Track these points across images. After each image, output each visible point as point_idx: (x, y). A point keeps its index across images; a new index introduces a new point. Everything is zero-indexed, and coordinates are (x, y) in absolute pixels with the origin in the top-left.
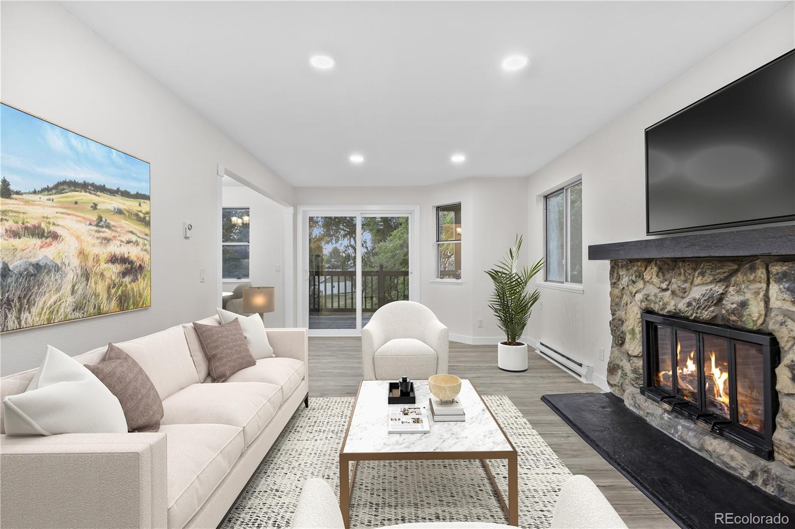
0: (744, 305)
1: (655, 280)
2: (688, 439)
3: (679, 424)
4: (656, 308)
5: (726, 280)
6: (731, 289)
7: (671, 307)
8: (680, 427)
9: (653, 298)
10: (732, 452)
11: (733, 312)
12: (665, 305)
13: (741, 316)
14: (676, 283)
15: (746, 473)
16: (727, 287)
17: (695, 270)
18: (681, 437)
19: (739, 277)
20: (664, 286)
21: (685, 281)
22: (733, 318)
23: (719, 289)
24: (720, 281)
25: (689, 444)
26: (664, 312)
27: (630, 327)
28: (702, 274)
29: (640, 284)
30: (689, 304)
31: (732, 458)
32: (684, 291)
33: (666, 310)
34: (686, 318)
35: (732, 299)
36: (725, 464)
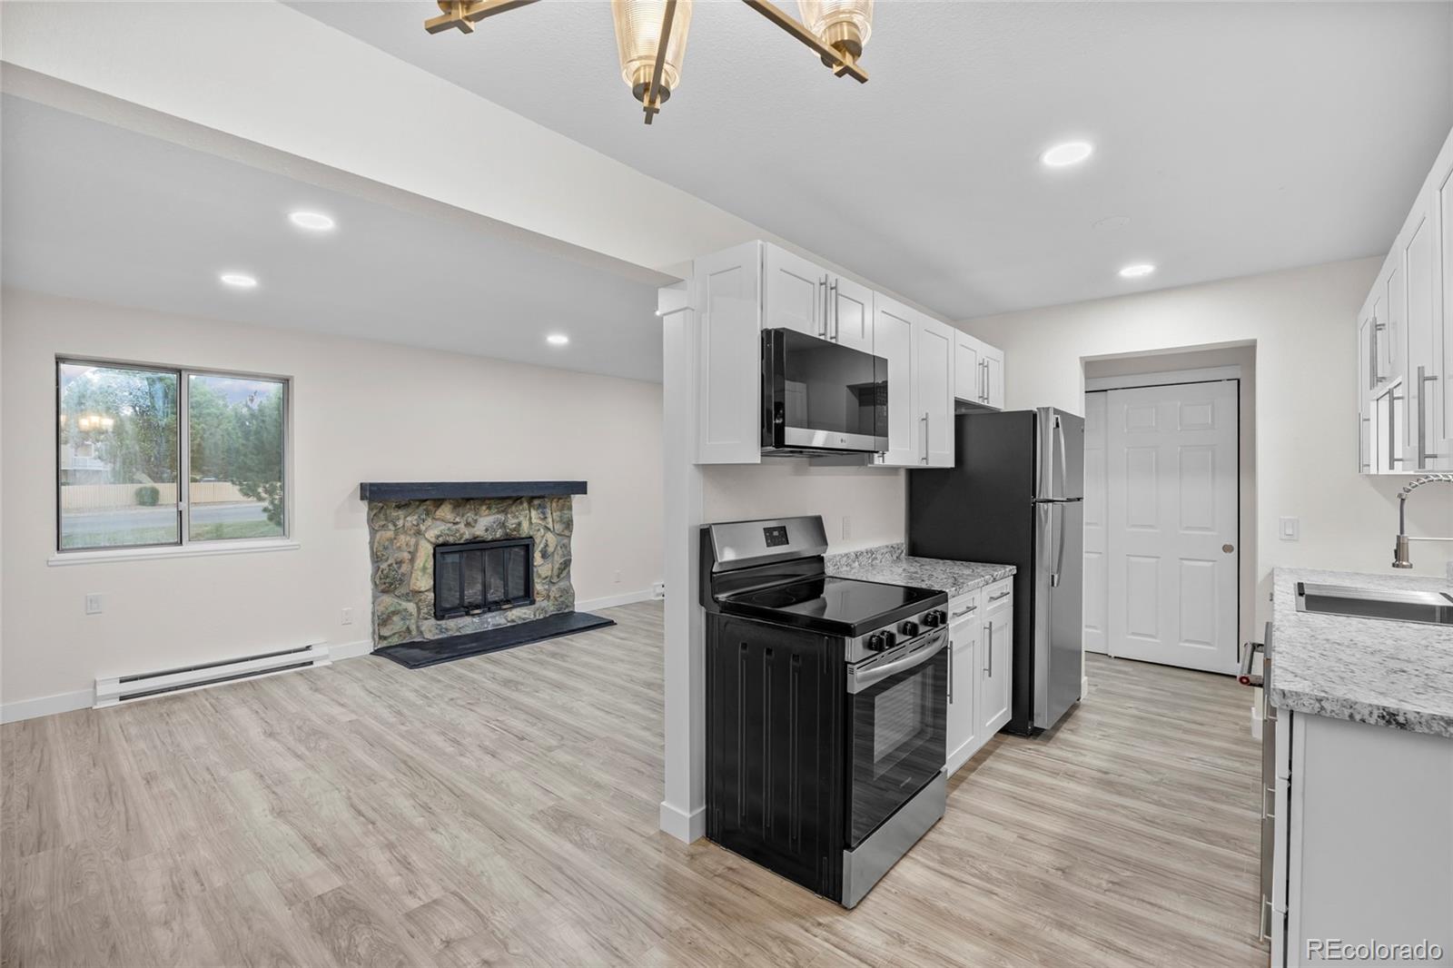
0: (519, 524)
1: (450, 516)
2: (498, 623)
3: (487, 618)
4: (451, 539)
5: (505, 512)
6: (509, 516)
7: (467, 536)
8: (489, 620)
9: (448, 532)
10: (524, 611)
11: (514, 530)
12: (462, 535)
13: (519, 531)
14: (470, 516)
15: (532, 616)
16: (506, 514)
17: (481, 505)
18: (494, 625)
19: (514, 508)
20: (457, 520)
21: (476, 515)
22: (515, 533)
23: (501, 517)
24: (503, 511)
25: (500, 625)
26: (462, 541)
27: (422, 565)
28: (489, 508)
29: (429, 522)
30: (487, 530)
31: (525, 613)
32: (476, 521)
33: (464, 539)
34: (484, 542)
35: (511, 523)
36: (524, 619)
